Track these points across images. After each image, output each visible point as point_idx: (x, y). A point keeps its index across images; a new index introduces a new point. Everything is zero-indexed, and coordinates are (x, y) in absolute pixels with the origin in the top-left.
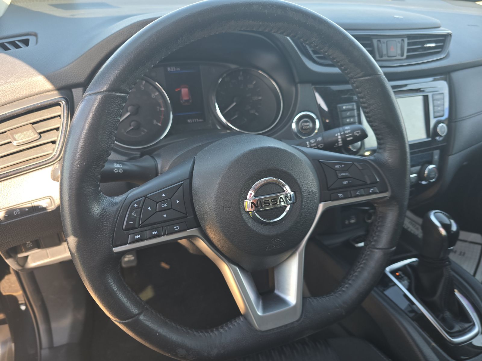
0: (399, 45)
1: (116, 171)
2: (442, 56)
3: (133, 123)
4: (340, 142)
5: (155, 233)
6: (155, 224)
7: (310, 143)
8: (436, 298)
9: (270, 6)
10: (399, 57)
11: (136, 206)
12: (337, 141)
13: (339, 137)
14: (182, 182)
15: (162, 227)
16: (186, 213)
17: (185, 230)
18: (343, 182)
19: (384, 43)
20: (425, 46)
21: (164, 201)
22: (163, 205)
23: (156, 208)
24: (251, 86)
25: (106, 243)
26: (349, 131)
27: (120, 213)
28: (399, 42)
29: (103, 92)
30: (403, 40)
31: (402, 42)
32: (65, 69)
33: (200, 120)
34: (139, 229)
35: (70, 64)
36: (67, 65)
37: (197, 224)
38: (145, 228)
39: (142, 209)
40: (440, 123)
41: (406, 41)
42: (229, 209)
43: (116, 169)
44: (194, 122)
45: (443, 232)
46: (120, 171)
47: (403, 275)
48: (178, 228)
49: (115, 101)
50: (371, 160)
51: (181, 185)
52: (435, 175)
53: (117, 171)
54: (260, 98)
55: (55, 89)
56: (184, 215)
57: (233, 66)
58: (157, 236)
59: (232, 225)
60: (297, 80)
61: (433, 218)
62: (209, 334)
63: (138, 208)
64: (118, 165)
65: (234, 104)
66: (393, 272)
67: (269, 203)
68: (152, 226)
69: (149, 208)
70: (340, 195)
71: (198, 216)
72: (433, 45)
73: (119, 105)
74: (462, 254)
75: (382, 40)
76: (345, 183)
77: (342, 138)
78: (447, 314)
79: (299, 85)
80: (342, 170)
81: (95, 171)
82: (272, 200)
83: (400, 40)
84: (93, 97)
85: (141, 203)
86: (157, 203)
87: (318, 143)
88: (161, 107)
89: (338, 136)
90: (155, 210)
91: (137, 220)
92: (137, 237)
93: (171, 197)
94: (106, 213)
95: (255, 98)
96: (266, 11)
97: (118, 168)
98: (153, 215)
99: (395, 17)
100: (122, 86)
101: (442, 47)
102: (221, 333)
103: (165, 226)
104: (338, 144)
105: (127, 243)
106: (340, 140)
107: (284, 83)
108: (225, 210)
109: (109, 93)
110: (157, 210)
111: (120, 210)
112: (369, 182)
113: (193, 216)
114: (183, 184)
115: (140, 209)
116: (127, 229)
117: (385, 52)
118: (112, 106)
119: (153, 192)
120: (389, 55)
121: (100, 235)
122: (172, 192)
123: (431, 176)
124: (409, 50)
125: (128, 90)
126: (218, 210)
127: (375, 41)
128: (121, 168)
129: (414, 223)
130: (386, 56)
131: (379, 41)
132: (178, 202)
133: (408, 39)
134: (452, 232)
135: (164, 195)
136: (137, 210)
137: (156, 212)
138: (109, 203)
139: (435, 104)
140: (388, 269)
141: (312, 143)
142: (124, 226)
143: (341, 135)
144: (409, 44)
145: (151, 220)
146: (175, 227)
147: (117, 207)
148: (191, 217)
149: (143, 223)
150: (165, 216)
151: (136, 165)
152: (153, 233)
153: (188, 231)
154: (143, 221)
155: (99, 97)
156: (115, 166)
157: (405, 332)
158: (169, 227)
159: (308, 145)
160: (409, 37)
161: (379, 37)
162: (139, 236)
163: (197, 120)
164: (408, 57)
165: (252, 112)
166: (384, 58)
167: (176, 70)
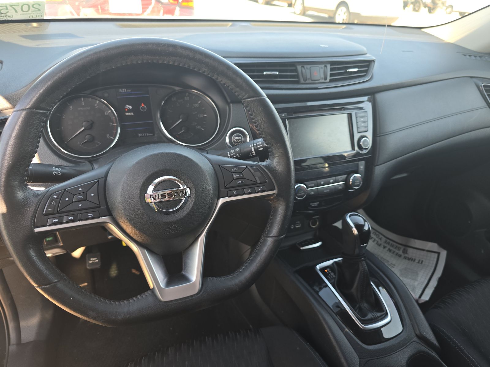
0: (322, 71)
1: (54, 173)
2: (367, 79)
3: (87, 137)
4: (253, 152)
5: (71, 218)
6: (71, 212)
7: (230, 153)
8: (354, 290)
9: (163, 45)
10: (323, 81)
11: (55, 196)
12: (251, 152)
13: (253, 148)
14: (98, 180)
15: (78, 214)
16: (99, 204)
17: (99, 217)
18: (238, 182)
19: (307, 68)
20: (348, 71)
21: (80, 194)
22: (79, 197)
23: (73, 199)
24: (196, 105)
25: (28, 224)
26: (260, 143)
27: (42, 202)
28: (322, 68)
29: (28, 109)
30: (326, 66)
31: (325, 68)
32: (20, 91)
33: (150, 135)
34: (57, 215)
35: (25, 86)
36: (23, 88)
37: (109, 213)
38: (63, 215)
39: (60, 199)
40: (363, 138)
41: (329, 66)
42: (131, 200)
43: (55, 172)
44: (144, 135)
45: (355, 231)
46: (59, 174)
47: (330, 272)
48: (91, 215)
49: (36, 116)
50: (263, 166)
51: (96, 183)
52: (359, 183)
53: (56, 173)
54: (206, 115)
55: (12, 107)
56: (97, 205)
57: (177, 88)
58: (72, 220)
59: (134, 213)
60: (229, 101)
61: (349, 220)
62: (119, 303)
63: (57, 198)
64: (57, 169)
65: (181, 120)
66: (322, 270)
67: (165, 196)
68: (69, 213)
69: (67, 199)
70: (235, 192)
71: (110, 207)
72: (356, 70)
73: (40, 119)
74: (420, 262)
75: (306, 66)
76: (239, 182)
77: (254, 149)
78: (365, 305)
79: (231, 104)
80: (237, 173)
81: (19, 168)
82: (168, 194)
83: (323, 66)
84: (19, 112)
85: (61, 195)
86: (74, 195)
87: (236, 153)
88: (113, 123)
89: (251, 147)
90: (72, 201)
91: (56, 208)
92: (55, 220)
93: (87, 191)
94: (30, 201)
95: (201, 116)
96: (160, 49)
97: (57, 172)
98: (69, 204)
99: (321, 47)
100: (41, 105)
101: (366, 71)
102: (130, 302)
103: (80, 214)
104: (252, 154)
105: (46, 226)
106: (253, 150)
107: (220, 103)
108: (128, 201)
109: (31, 110)
110: (74, 201)
111: (42, 200)
112: (259, 182)
113: (106, 207)
114: (98, 181)
115: (59, 200)
116: (46, 215)
117: (308, 77)
118: (33, 120)
119: (72, 187)
120: (313, 78)
121: (23, 218)
122: (87, 187)
123: (356, 184)
124: (331, 75)
125: (49, 108)
126: (122, 201)
127: (299, 68)
128: (60, 171)
129: (377, 233)
130: (310, 79)
131: (303, 67)
132: (92, 195)
133: (331, 65)
134: (364, 231)
135: (80, 189)
136: (56, 200)
137: (73, 202)
138: (33, 194)
139: (358, 121)
140: (318, 267)
141: (232, 153)
142: (44, 212)
143: (254, 146)
144: (332, 69)
145: (67, 209)
146: (89, 215)
147: (39, 198)
148: (103, 207)
149: (61, 210)
150: (80, 205)
151: (75, 170)
152: (69, 218)
153: (101, 218)
154: (61, 209)
155: (24, 113)
156: (54, 169)
157: (321, 319)
158: (83, 215)
159: (229, 154)
160: (332, 63)
161: (303, 64)
162: (57, 220)
163: (147, 134)
164: (331, 81)
165: (198, 127)
166: (308, 82)
167: (127, 92)
